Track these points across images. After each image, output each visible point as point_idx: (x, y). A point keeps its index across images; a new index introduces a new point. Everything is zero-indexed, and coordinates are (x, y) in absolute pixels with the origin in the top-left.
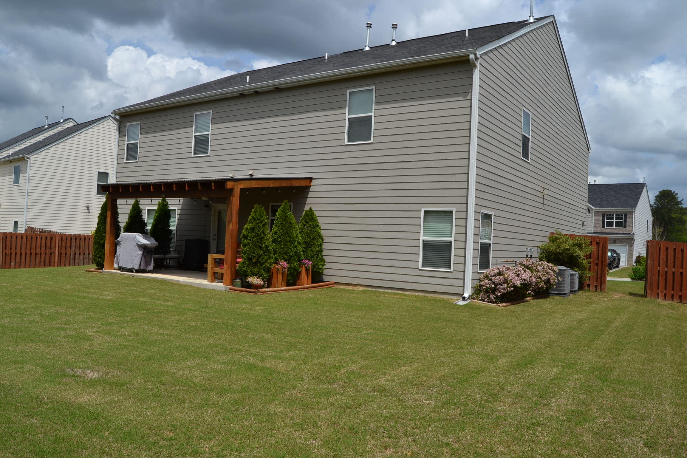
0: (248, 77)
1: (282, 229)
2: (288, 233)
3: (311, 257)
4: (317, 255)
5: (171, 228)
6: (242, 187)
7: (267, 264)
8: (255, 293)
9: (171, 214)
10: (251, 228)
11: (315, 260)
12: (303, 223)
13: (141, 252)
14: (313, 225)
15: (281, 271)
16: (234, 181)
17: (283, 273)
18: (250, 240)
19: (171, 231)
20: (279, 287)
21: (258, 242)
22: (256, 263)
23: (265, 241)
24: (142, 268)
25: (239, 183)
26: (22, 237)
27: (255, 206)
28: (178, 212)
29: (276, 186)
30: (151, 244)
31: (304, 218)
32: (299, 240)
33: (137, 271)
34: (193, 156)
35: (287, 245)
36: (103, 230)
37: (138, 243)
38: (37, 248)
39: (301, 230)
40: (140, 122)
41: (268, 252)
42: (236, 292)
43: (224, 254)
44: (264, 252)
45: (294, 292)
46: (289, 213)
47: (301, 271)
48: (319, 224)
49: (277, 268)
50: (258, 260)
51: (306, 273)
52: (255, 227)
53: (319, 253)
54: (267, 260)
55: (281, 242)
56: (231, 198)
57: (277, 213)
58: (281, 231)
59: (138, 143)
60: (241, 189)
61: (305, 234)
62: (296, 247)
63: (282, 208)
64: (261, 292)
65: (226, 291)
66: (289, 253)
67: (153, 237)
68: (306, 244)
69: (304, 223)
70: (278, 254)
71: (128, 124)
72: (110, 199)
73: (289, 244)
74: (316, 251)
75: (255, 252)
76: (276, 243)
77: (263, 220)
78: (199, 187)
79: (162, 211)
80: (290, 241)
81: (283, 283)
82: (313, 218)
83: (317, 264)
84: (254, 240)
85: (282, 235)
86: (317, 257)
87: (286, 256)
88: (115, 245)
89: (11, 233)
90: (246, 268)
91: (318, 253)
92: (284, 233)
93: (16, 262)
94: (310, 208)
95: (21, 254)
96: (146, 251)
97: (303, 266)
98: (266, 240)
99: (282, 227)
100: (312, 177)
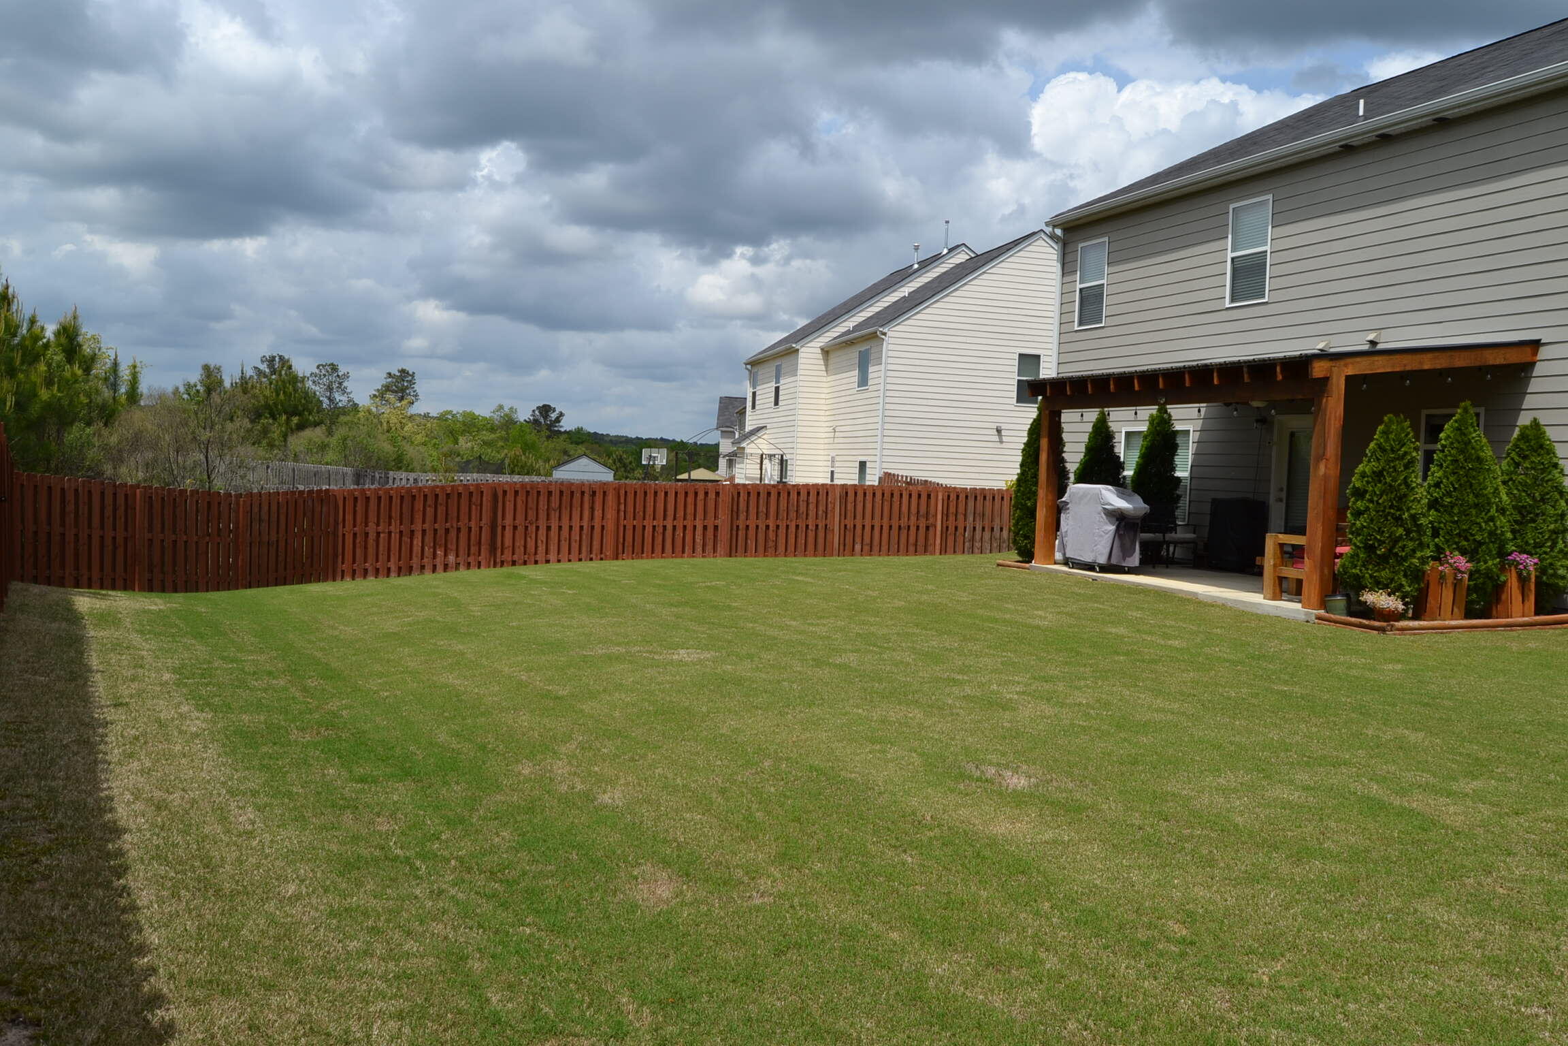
0: (1362, 102)
1: (1454, 473)
2: (1471, 485)
3: (1535, 547)
4: (1553, 540)
5: (1178, 474)
6: (1350, 373)
7: (1415, 561)
8: (1382, 630)
9: (1179, 440)
10: (1374, 472)
11: (1545, 553)
12: (1512, 459)
13: (1112, 528)
14: (1543, 463)
15: (1450, 580)
16: (1331, 360)
17: (1457, 584)
18: (1371, 501)
19: (1179, 479)
20: (1445, 620)
21: (1391, 507)
22: (1384, 559)
23: (1410, 505)
24: (1114, 561)
25: (1342, 363)
26: (874, 494)
27: (1386, 418)
28: (1193, 437)
29: (1438, 367)
30: (1134, 508)
31: (1516, 446)
32: (1501, 502)
33: (1105, 569)
34: (1228, 305)
35: (1468, 515)
36: (1032, 478)
37: (1107, 507)
38: (902, 516)
39: (1506, 478)
40: (1106, 239)
41: (1418, 532)
42: (1333, 627)
43: (1305, 534)
44: (1408, 532)
45: (1485, 632)
46: (1474, 435)
47: (1505, 582)
48: (1561, 462)
49: (1441, 572)
50: (1390, 550)
51: (1519, 588)
52: (1385, 470)
53: (1557, 538)
54: (1414, 551)
55: (1452, 507)
56: (1324, 400)
57: (1442, 435)
58: (1452, 479)
59: (1103, 285)
60: (1348, 378)
61: (1520, 488)
62: (1492, 519)
63: (1456, 421)
64: (1398, 629)
65: (1307, 622)
66: (1472, 535)
67: (1139, 495)
68: (1520, 513)
69: (1517, 459)
70: (1443, 537)
71: (1080, 245)
72: (1047, 412)
73: (1474, 512)
74: (1549, 531)
75: (1383, 532)
76: (1437, 510)
77: (1406, 453)
78: (1246, 376)
79: (1158, 435)
80: (1476, 506)
81: (1456, 610)
82: (1541, 447)
83: (1551, 564)
84: (1380, 501)
85: (1455, 489)
86: (1552, 548)
87: (1466, 543)
88: (1058, 511)
89: (855, 485)
90: (1361, 570)
91: (1554, 536)
92: (1460, 485)
93: (865, 543)
94: (1535, 419)
95: (873, 527)
96: (1123, 523)
97: (1513, 568)
98: (1413, 501)
99: (1456, 469)
100: (1540, 340)
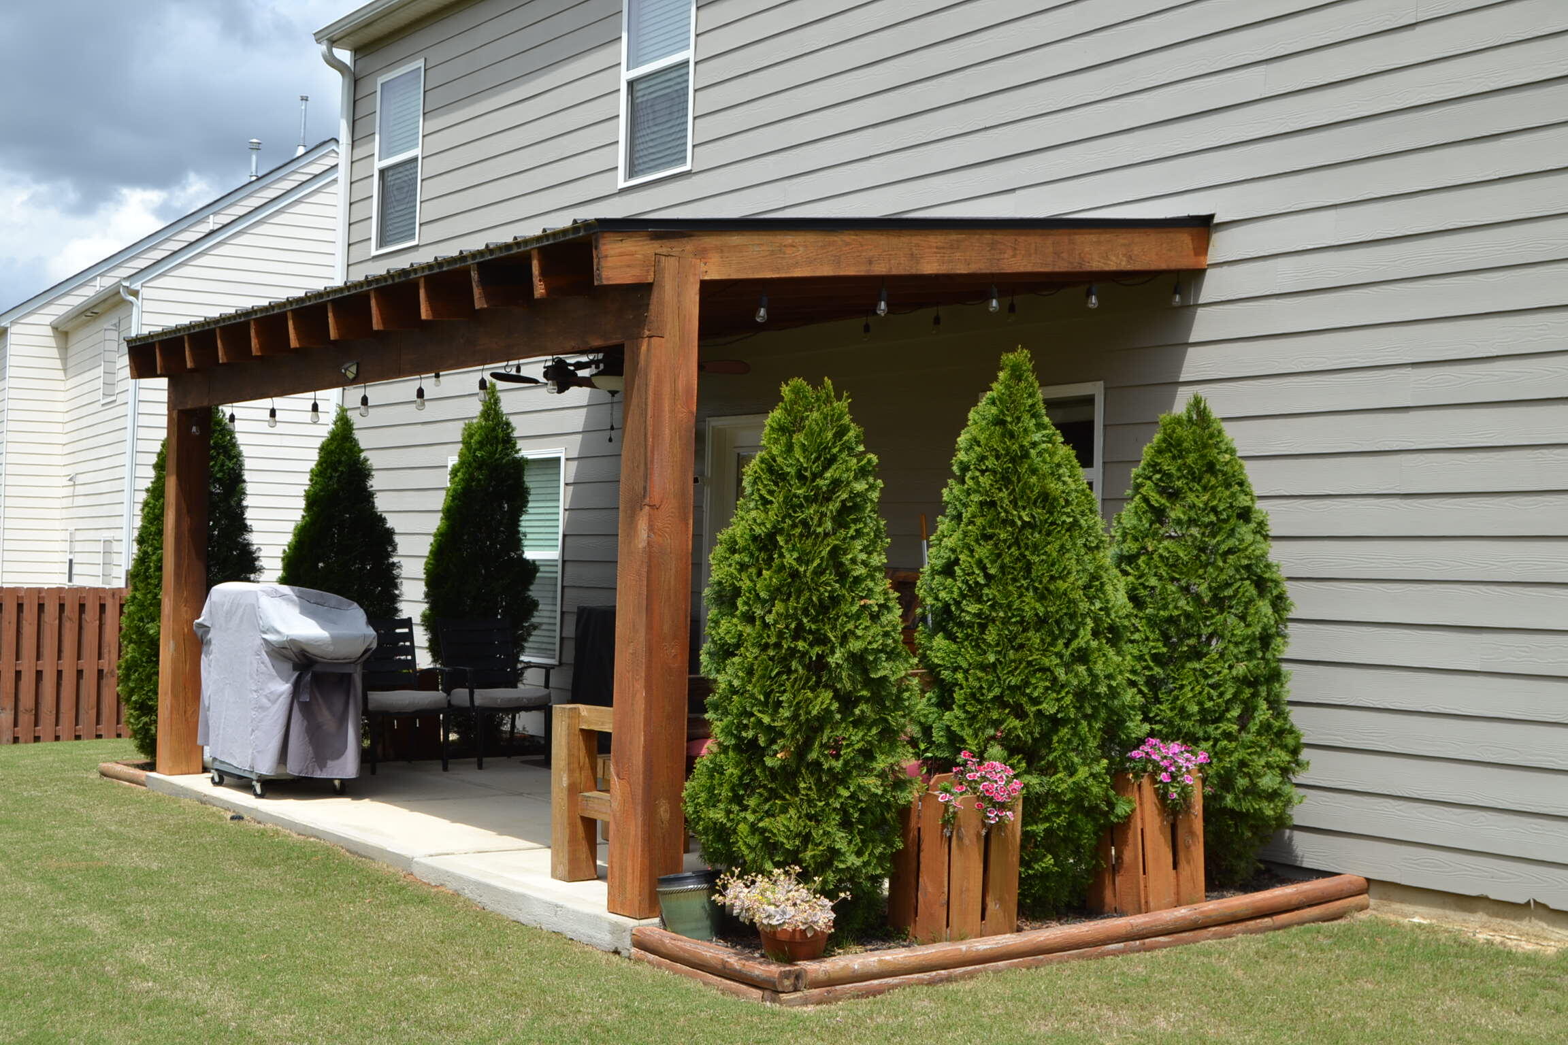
2: (1028, 567)
3: (1203, 722)
4: (1244, 702)
6: (715, 273)
7: (872, 783)
8: (770, 988)
11: (1228, 736)
14: (1215, 510)
15: (971, 832)
16: (664, 238)
17: (989, 838)
20: (965, 938)
21: (798, 633)
22: (786, 777)
23: (850, 626)
25: (695, 245)
27: (787, 388)
32: (1106, 610)
35: (1022, 646)
39: (1129, 547)
41: (877, 700)
43: (611, 702)
44: (847, 701)
46: (1036, 437)
47: (1128, 818)
49: (946, 806)
50: (801, 752)
51: (1161, 829)
53: (1255, 695)
54: (868, 754)
55: (983, 627)
57: (962, 438)
60: (708, 287)
61: (1163, 571)
62: (1083, 656)
63: (994, 402)
65: (616, 950)
66: (1035, 701)
68: (1166, 638)
69: (1157, 499)
73: (1035, 638)
74: (1236, 679)
75: (779, 704)
77: (836, 484)
80: (1041, 622)
81: (992, 906)
82: (1211, 468)
83: (1243, 764)
84: (769, 619)
85: (988, 577)
86: (1243, 721)
87: (1017, 723)
90: (728, 812)
91: (1247, 692)
92: (1003, 568)
94: (1198, 401)
97: (1145, 781)
98: (858, 616)
100: (1215, 213)
